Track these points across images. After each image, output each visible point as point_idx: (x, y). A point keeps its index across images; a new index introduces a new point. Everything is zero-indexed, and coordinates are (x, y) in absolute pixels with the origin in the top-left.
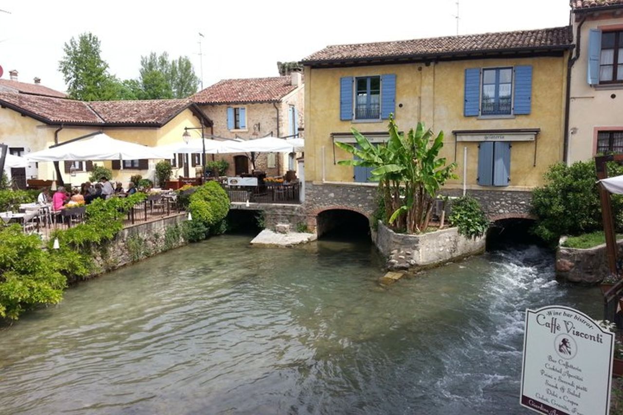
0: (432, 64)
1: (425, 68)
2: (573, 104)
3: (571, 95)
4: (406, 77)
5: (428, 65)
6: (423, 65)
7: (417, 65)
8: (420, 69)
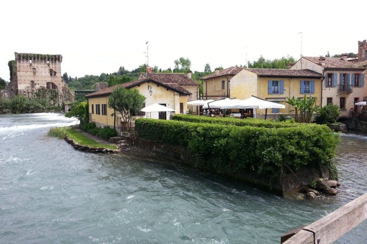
0: (293, 78)
1: (291, 80)
2: (323, 91)
3: (323, 89)
4: (286, 82)
5: (292, 79)
6: (290, 79)
7: (289, 78)
8: (290, 80)
